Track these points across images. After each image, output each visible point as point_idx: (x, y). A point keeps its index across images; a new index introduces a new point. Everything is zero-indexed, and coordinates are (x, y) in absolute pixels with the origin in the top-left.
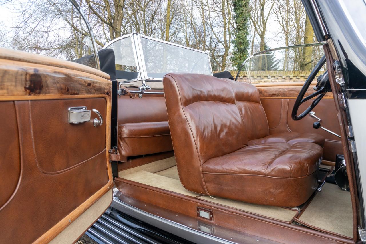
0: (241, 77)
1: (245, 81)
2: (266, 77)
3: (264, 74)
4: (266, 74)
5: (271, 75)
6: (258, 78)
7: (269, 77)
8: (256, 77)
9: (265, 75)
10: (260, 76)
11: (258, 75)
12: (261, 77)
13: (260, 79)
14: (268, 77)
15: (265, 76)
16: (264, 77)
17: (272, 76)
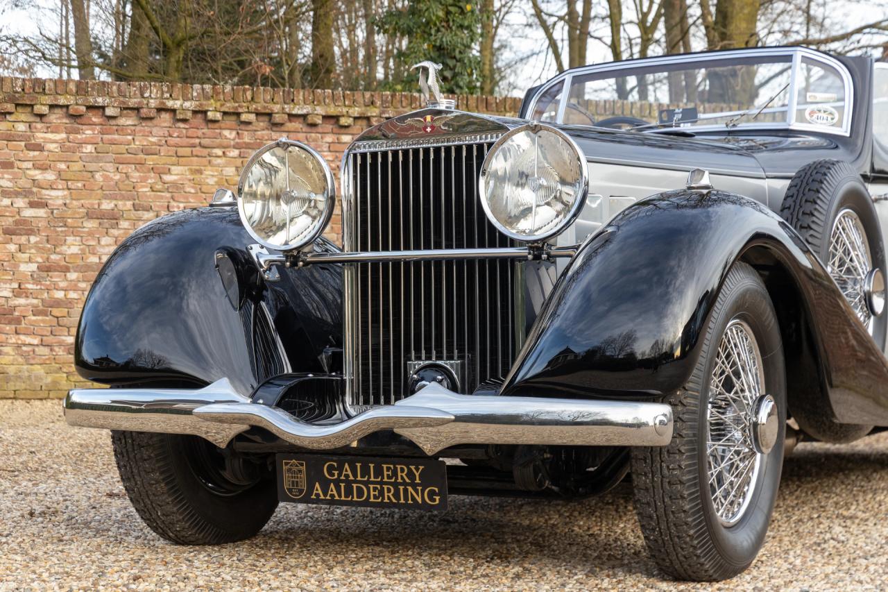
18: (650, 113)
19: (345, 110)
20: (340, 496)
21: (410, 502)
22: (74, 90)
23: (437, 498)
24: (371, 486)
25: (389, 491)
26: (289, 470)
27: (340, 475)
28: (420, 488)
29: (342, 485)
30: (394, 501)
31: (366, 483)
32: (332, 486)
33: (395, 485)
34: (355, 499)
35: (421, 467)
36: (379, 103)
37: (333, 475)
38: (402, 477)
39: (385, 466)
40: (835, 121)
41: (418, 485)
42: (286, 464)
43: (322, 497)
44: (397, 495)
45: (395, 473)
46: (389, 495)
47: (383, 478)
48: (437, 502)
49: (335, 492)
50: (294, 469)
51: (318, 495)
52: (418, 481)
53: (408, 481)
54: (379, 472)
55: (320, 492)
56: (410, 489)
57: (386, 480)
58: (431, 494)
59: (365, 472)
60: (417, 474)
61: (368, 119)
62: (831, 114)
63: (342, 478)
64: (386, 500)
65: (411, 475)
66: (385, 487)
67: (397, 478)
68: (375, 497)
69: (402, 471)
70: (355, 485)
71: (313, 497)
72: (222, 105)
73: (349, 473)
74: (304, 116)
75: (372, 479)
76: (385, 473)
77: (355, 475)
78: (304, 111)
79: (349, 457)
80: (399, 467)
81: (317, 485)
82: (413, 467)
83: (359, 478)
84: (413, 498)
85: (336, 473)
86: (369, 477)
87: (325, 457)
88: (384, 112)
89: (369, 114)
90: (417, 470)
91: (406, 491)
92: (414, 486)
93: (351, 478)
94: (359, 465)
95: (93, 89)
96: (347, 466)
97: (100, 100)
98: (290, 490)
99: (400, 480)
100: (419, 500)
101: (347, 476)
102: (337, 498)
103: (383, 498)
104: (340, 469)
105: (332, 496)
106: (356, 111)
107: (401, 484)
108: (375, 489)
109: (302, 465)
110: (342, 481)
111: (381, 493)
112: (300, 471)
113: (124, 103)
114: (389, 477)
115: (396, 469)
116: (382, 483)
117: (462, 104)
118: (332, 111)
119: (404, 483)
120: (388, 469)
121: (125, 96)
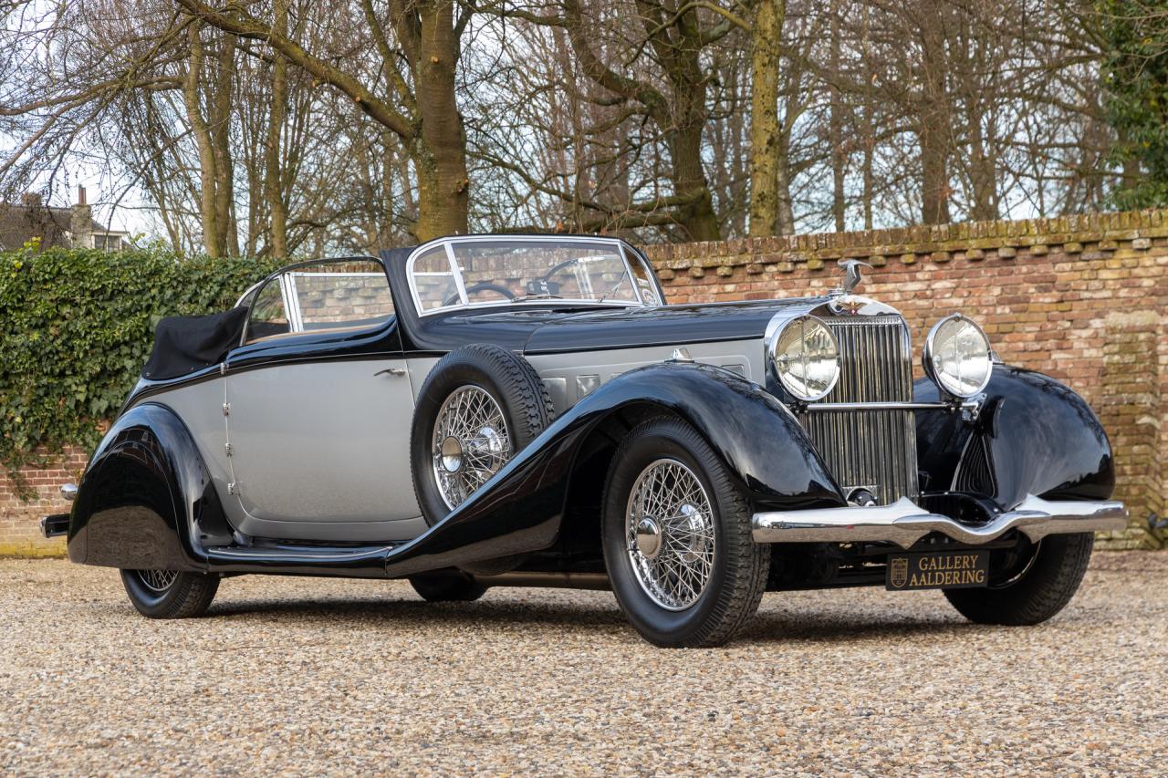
0: (1003, 253)
1: (1024, 269)
2: (1127, 245)
3: (1111, 230)
4: (1122, 228)
5: (1146, 232)
6: (1090, 248)
7: (1136, 244)
8: (1074, 247)
9: (1116, 234)
10: (1096, 242)
11: (1084, 237)
12: (1100, 245)
13: (1097, 255)
14: (1130, 241)
15: (1119, 241)
16: (1114, 245)
17: (1153, 239)
18: (1028, 231)
19: (719, 260)
22: (494, 266)
36: (750, 250)
61: (744, 266)
72: (613, 266)
74: (686, 270)
78: (684, 266)
88: (756, 259)
89: (742, 262)
95: (508, 262)
97: (514, 273)
106: (730, 260)
113: (533, 273)
117: (831, 242)
118: (709, 262)
121: (534, 267)
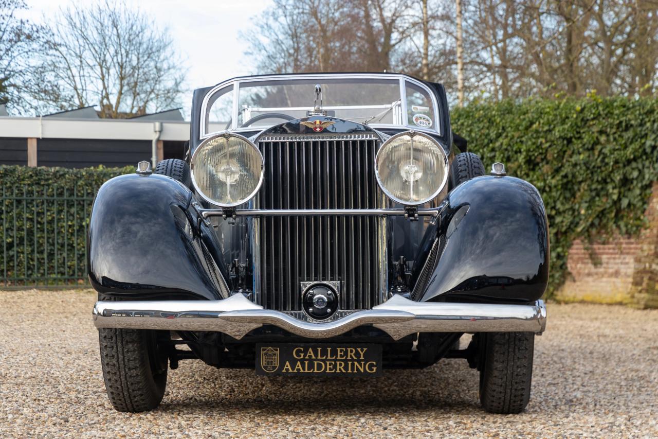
20: (304, 369)
21: (355, 371)
23: (375, 369)
24: (328, 363)
25: (341, 365)
26: (266, 354)
27: (305, 356)
28: (363, 363)
29: (306, 362)
30: (344, 371)
31: (324, 361)
32: (299, 363)
33: (346, 361)
34: (316, 371)
35: (365, 349)
37: (300, 356)
38: (351, 356)
39: (339, 349)
40: (431, 125)
41: (362, 360)
42: (264, 350)
43: (291, 371)
44: (346, 368)
45: (346, 353)
46: (340, 368)
47: (337, 357)
48: (374, 371)
49: (300, 367)
50: (270, 352)
51: (287, 370)
52: (362, 358)
53: (355, 358)
54: (334, 353)
55: (289, 367)
56: (356, 363)
57: (339, 358)
58: (371, 367)
59: (324, 353)
60: (362, 354)
62: (427, 120)
63: (307, 358)
64: (338, 371)
65: (357, 354)
66: (338, 363)
67: (347, 357)
68: (330, 369)
69: (351, 351)
70: (316, 362)
71: (284, 371)
73: (312, 354)
75: (329, 358)
76: (339, 353)
77: (316, 355)
79: (313, 344)
80: (349, 349)
81: (287, 363)
82: (359, 350)
83: (319, 358)
84: (358, 369)
85: (302, 354)
86: (327, 356)
87: (294, 344)
90: (362, 350)
91: (353, 365)
92: (359, 361)
93: (314, 357)
94: (319, 349)
96: (310, 350)
98: (265, 367)
99: (349, 358)
100: (362, 370)
101: (310, 356)
102: (302, 371)
103: (336, 370)
104: (306, 352)
105: (299, 370)
107: (349, 360)
108: (330, 364)
109: (277, 350)
110: (307, 360)
111: (335, 367)
112: (275, 354)
114: (341, 356)
115: (347, 351)
116: (336, 360)
119: (352, 360)
120: (341, 351)
